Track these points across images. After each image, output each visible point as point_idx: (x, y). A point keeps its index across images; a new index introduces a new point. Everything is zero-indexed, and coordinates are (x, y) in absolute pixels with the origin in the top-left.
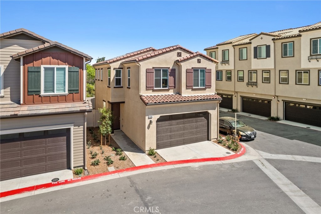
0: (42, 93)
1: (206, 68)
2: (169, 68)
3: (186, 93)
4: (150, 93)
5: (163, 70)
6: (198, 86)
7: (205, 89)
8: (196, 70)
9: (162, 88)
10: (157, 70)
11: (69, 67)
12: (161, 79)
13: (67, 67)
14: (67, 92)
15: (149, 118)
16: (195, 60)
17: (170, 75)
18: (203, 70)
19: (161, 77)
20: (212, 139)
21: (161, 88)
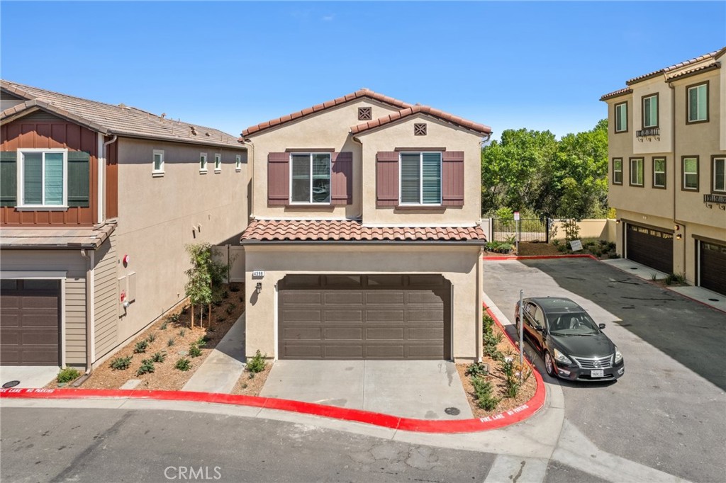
0: (21, 204)
1: (445, 148)
2: (333, 150)
3: (378, 220)
4: (279, 214)
5: (314, 156)
6: (419, 201)
7: (441, 210)
8: (410, 156)
9: (311, 203)
10: (300, 157)
11: (69, 152)
12: (309, 180)
13: (65, 151)
14: (65, 205)
15: (254, 278)
16: (409, 125)
17: (336, 170)
18: (434, 156)
19: (309, 174)
20: (457, 358)
21: (309, 201)
